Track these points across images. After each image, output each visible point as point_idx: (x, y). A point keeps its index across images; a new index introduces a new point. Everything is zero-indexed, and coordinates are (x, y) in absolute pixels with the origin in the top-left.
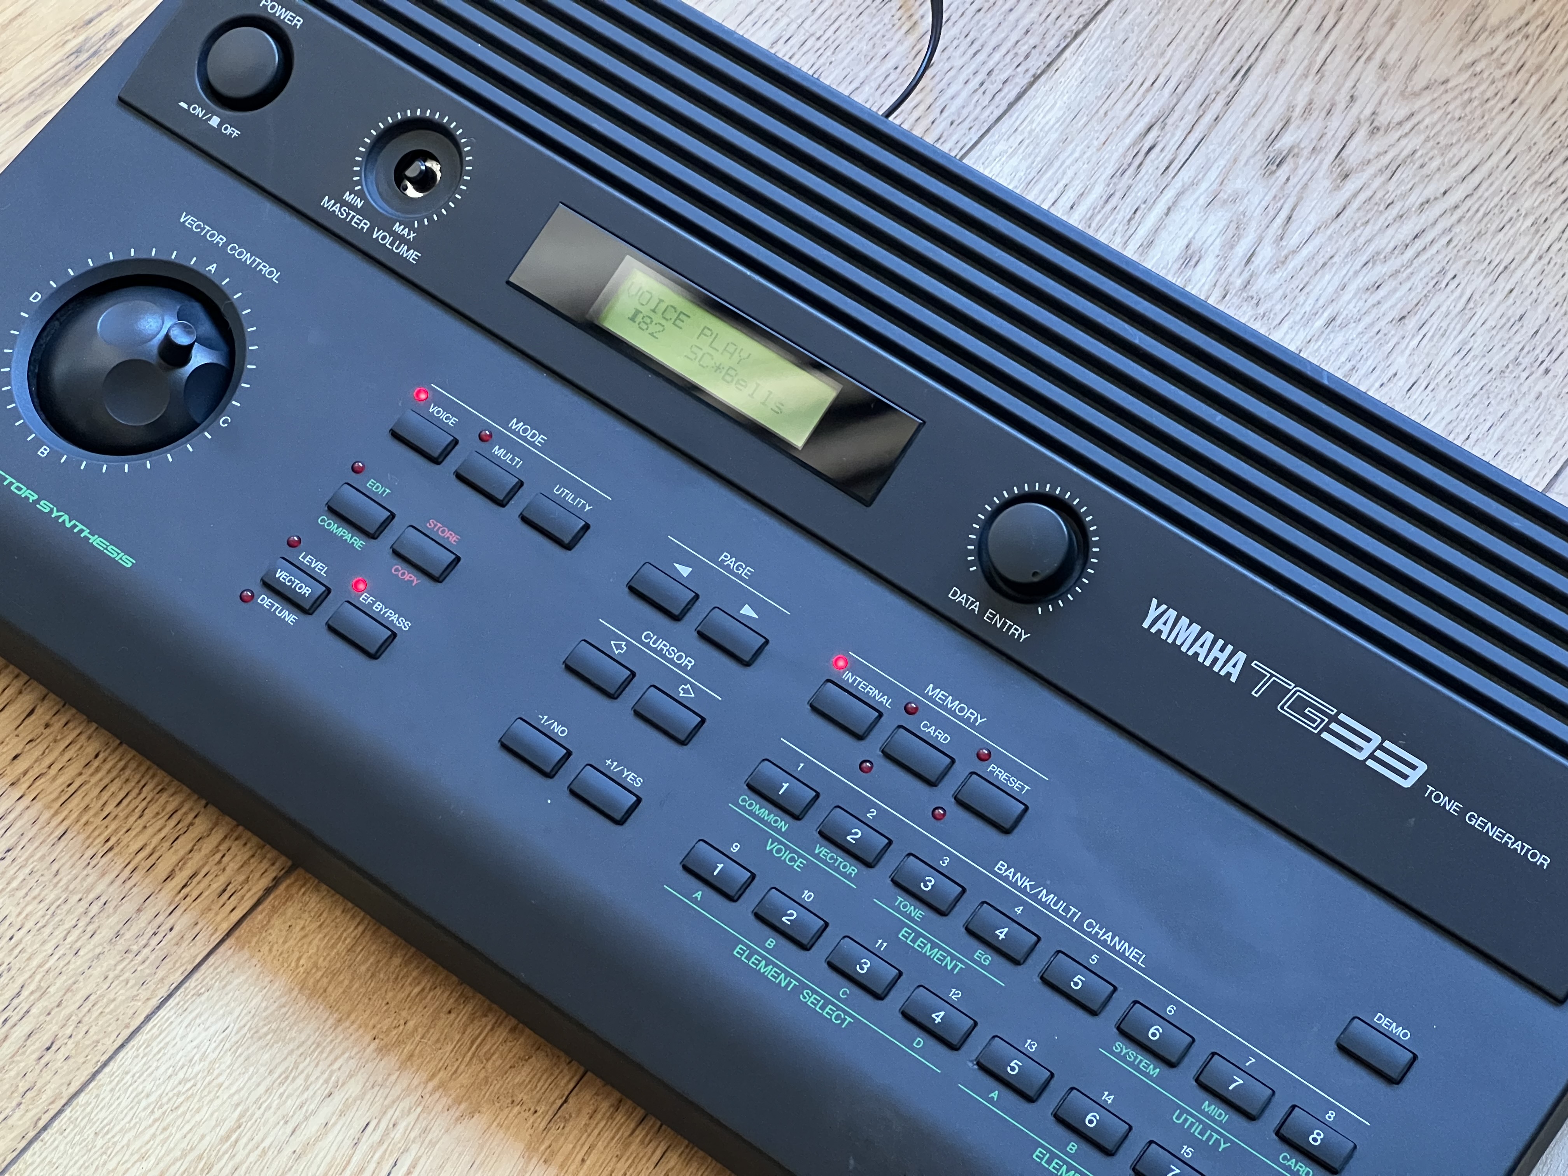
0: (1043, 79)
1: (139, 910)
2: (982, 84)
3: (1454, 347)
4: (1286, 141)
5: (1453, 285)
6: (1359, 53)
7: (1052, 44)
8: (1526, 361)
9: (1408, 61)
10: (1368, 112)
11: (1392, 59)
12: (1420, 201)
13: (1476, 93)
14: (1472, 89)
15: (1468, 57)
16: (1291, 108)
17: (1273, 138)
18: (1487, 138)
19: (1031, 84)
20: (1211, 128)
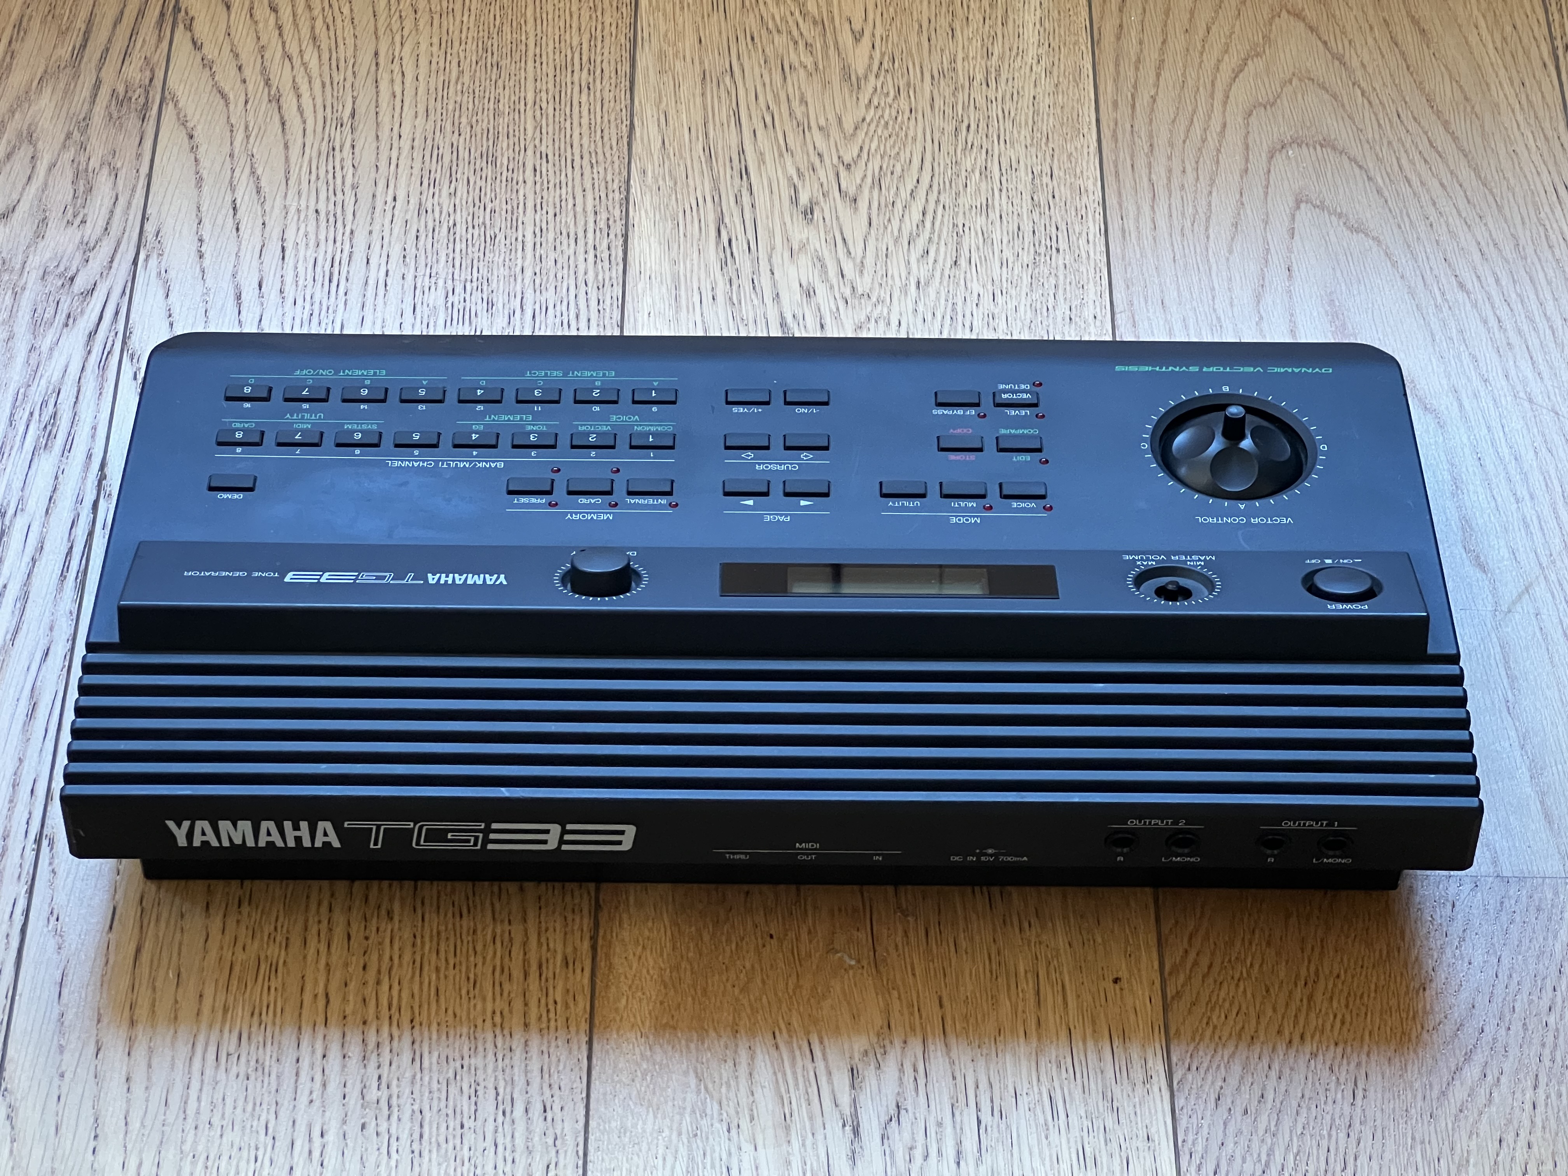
0: (630, 234)
1: (526, 1005)
2: (596, 256)
3: (998, 264)
4: (804, 199)
5: (967, 229)
6: (801, 128)
7: (617, 213)
8: (1042, 250)
9: (832, 117)
10: (835, 160)
11: (822, 122)
12: (909, 192)
13: (886, 117)
14: (883, 116)
15: (864, 100)
16: (790, 179)
17: (795, 200)
18: (914, 139)
19: (626, 242)
20: (754, 213)
